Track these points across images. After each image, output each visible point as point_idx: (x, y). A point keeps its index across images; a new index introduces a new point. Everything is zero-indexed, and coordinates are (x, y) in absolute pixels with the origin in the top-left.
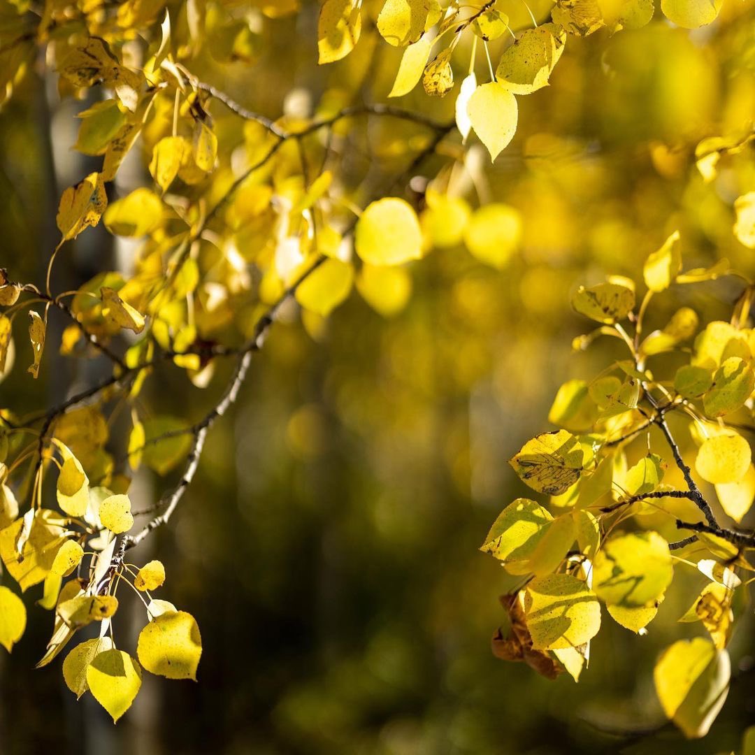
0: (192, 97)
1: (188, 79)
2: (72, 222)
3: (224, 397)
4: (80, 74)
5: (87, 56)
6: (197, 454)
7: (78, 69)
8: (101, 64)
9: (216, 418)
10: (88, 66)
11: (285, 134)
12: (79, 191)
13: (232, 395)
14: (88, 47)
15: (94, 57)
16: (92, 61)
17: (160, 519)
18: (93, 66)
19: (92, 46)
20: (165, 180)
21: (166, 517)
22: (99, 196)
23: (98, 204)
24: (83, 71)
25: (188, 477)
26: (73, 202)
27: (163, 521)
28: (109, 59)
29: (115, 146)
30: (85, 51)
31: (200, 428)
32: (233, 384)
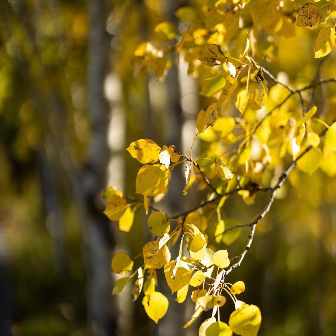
0: (256, 72)
1: (254, 64)
2: (202, 125)
3: (265, 210)
4: (208, 61)
5: (211, 52)
6: (252, 235)
7: (207, 59)
8: (217, 56)
9: (261, 219)
10: (211, 57)
11: (294, 90)
12: (206, 112)
13: (268, 209)
14: (212, 49)
15: (214, 53)
16: (213, 55)
17: (237, 264)
18: (213, 58)
19: (213, 48)
20: (242, 109)
21: (239, 264)
22: (215, 113)
23: (214, 117)
24: (209, 60)
25: (249, 246)
26: (204, 116)
27: (238, 265)
28: (220, 54)
29: (224, 92)
30: (211, 51)
31: (254, 224)
32: (269, 204)
